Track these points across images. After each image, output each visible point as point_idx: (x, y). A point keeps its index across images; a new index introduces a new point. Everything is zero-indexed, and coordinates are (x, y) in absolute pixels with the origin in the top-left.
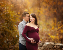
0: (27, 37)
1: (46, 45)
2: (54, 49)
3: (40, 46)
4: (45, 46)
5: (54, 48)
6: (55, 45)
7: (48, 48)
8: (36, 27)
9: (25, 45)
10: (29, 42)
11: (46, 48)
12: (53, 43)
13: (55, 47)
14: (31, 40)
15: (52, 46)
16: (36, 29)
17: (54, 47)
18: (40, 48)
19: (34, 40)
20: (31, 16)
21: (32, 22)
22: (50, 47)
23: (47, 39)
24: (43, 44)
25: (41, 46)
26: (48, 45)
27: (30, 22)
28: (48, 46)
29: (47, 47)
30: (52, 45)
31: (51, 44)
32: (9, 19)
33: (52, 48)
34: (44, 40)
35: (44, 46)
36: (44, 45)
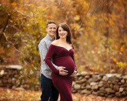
0: (54, 65)
1: (108, 79)
2: (120, 85)
3: (96, 80)
4: (106, 80)
5: (120, 83)
6: (122, 79)
7: (110, 84)
8: (68, 47)
9: (51, 78)
10: (56, 73)
11: (107, 84)
12: (118, 76)
13: (123, 81)
14: (60, 70)
15: (117, 81)
16: (68, 50)
17: (120, 81)
18: (97, 83)
19: (64, 69)
20: (60, 28)
21: (62, 38)
22: (113, 82)
23: (112, 68)
24: (102, 77)
25: (99, 81)
26: (110, 78)
27: (58, 38)
28: (110, 80)
29: (109, 82)
30: (118, 78)
31: (115, 76)
32: (40, 34)
33: (117, 84)
34: (108, 69)
35: (104, 81)
36: (104, 78)
